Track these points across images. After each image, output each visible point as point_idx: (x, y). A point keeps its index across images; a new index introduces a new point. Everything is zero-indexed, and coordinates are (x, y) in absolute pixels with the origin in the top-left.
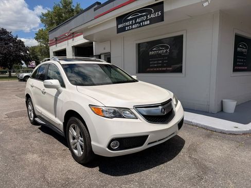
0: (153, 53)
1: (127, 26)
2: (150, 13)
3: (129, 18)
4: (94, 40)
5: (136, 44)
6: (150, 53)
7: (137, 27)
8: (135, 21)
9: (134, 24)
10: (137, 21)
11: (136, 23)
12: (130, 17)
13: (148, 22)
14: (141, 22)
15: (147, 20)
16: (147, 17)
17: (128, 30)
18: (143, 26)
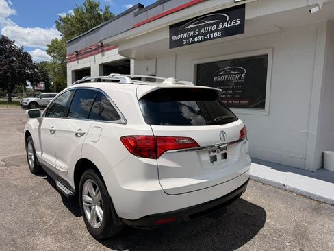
0: (219, 78)
1: (186, 38)
2: (223, 20)
3: (189, 27)
4: (133, 56)
5: (195, 65)
6: (215, 78)
7: (201, 41)
8: (199, 31)
9: (198, 36)
10: (203, 31)
12: (192, 26)
13: (219, 34)
14: (208, 33)
15: (217, 30)
16: (218, 27)
17: (187, 44)
18: (211, 39)
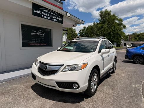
0: (34, 34)
3: (45, 11)
7: (50, 20)
11: (49, 17)
13: (57, 21)
14: (53, 18)
15: (56, 19)
18: (54, 21)
